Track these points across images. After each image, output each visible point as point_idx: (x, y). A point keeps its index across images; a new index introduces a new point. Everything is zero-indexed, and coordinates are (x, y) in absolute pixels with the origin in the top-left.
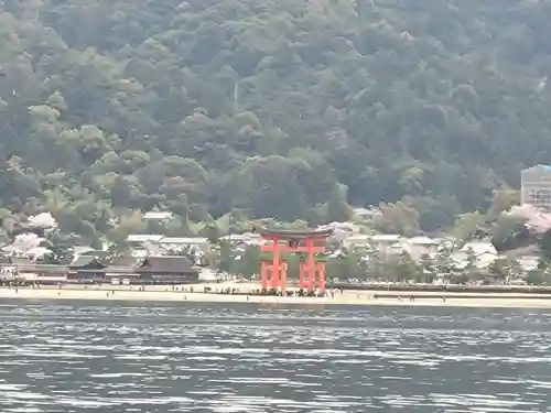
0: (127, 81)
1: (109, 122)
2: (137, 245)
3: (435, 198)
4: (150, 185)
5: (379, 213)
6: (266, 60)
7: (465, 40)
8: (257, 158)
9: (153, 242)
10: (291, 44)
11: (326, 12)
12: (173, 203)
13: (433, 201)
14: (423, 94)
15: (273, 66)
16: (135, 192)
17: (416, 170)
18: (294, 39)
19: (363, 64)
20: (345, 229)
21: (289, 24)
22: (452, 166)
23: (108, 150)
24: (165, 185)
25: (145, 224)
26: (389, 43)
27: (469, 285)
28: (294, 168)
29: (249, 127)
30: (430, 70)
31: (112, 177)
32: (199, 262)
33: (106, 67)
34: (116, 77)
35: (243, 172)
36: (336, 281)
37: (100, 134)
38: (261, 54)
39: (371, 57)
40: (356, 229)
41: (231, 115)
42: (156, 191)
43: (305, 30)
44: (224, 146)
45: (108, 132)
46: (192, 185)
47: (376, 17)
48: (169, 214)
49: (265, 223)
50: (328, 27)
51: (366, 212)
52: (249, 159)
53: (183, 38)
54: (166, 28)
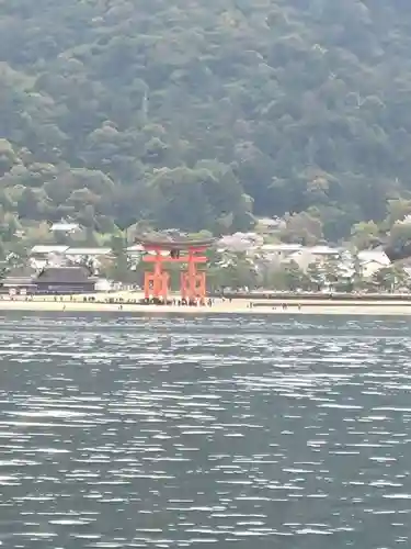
0: (37, 95)
1: (19, 135)
2: (40, 256)
3: (339, 208)
4: (57, 197)
5: (283, 223)
6: (177, 74)
7: (379, 52)
8: (165, 169)
9: (57, 253)
10: (201, 58)
11: (236, 26)
12: (79, 215)
13: (338, 211)
14: (331, 105)
15: (185, 79)
16: (42, 204)
17: (322, 180)
18: (205, 52)
19: (273, 77)
20: (250, 239)
21: (201, 37)
22: (358, 176)
23: (17, 163)
24: (72, 197)
25: (51, 235)
26: (299, 56)
27: (355, 293)
28: (200, 180)
29: (158, 139)
30: (340, 81)
31: (20, 189)
32: (97, 272)
33: (18, 82)
34: (27, 91)
35: (149, 184)
36: (228, 290)
37: (9, 147)
38: (171, 68)
39: (280, 69)
40: (260, 239)
41: (140, 128)
42: (63, 203)
43: (217, 43)
44: (132, 158)
45: (17, 145)
46: (99, 197)
47: (289, 30)
48: (75, 226)
49: (171, 234)
50: (239, 39)
51: (272, 222)
52: (156, 170)
53: (95, 52)
54: (80, 42)
